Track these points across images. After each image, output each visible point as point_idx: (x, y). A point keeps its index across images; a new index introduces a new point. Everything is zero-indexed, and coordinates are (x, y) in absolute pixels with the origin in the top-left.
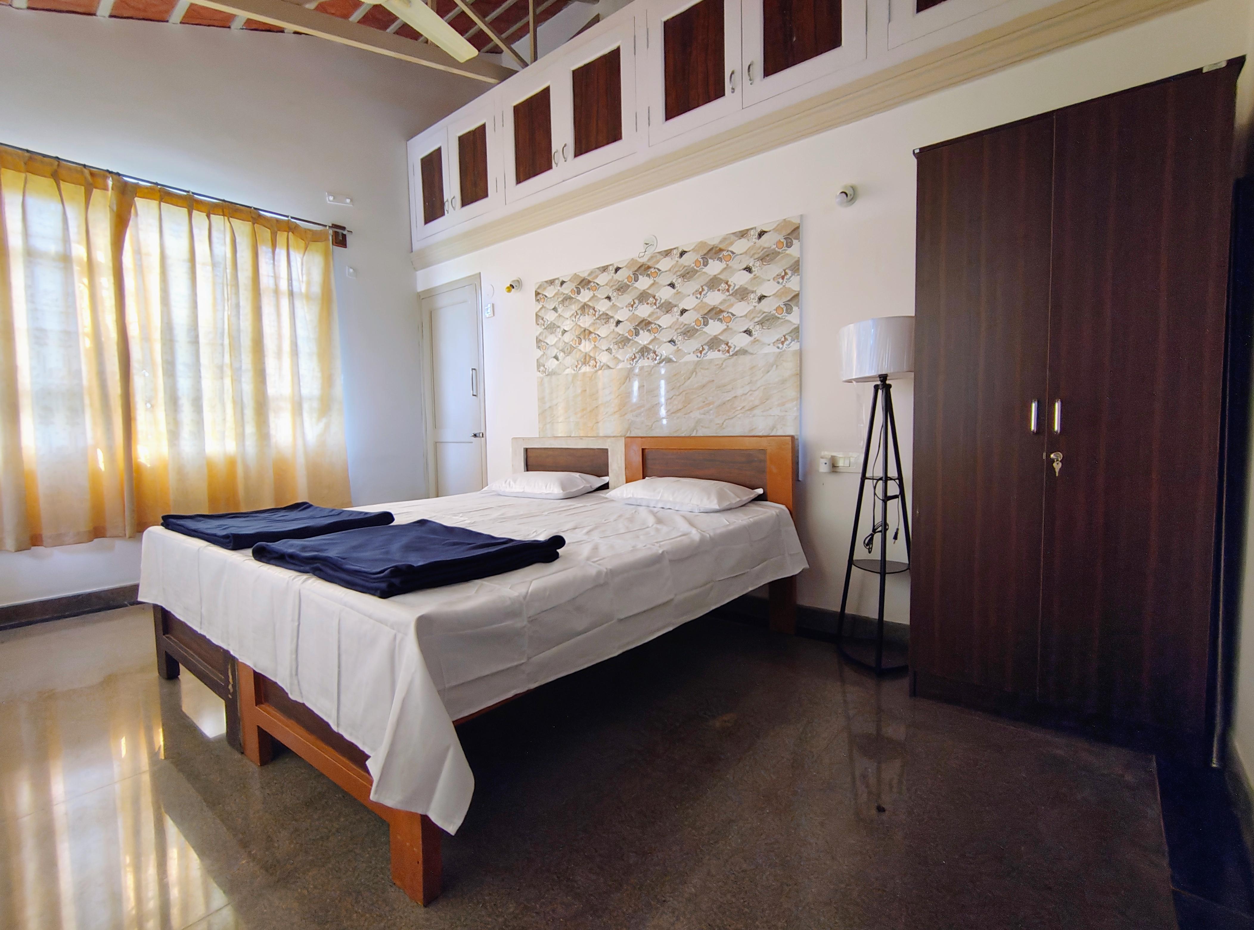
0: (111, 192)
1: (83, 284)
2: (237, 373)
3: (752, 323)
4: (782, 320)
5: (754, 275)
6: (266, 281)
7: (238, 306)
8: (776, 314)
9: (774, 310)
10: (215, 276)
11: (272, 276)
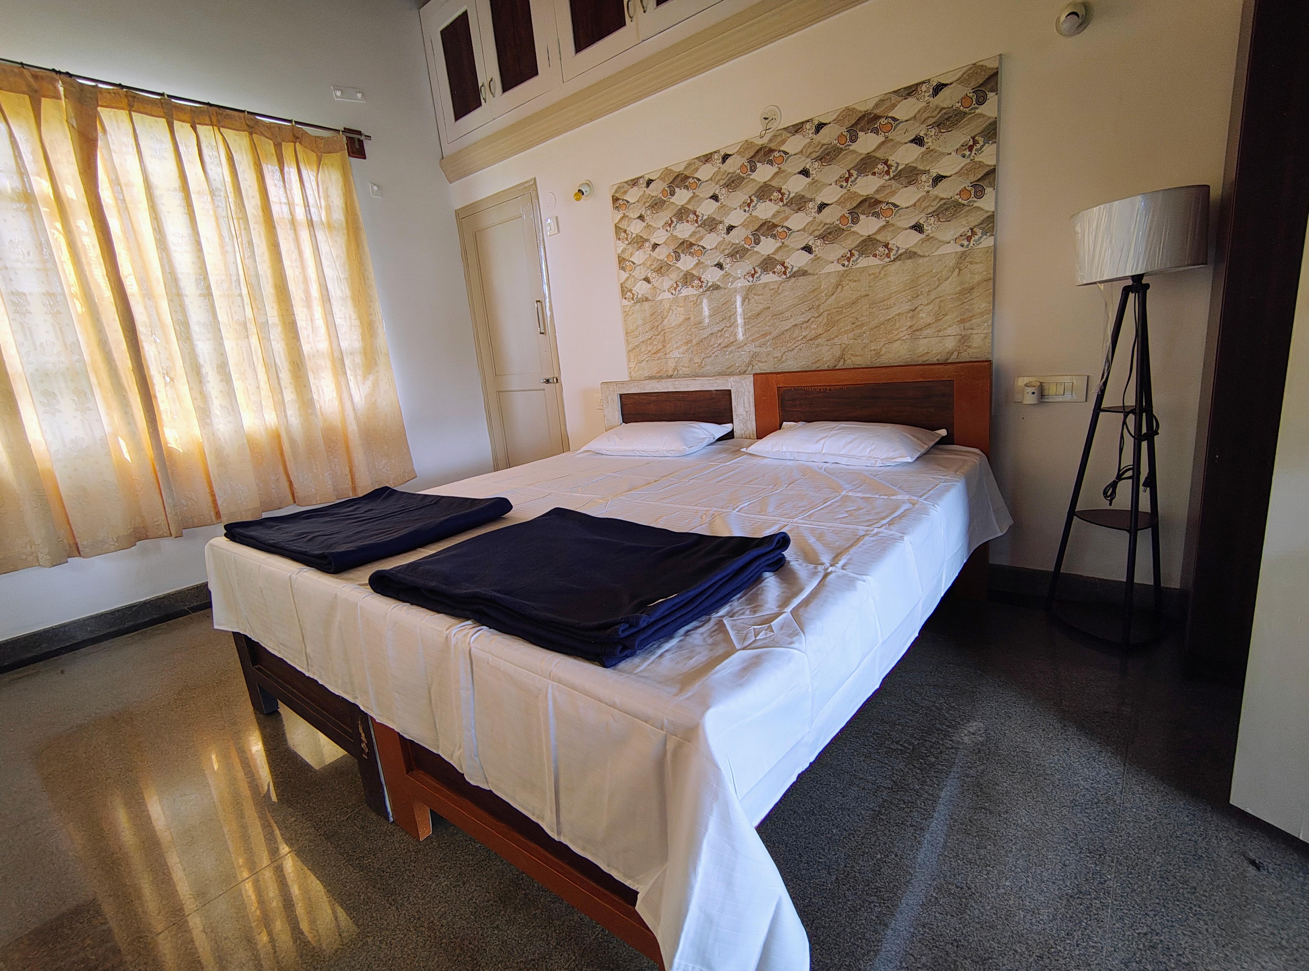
0: (65, 100)
1: (58, 230)
2: (263, 328)
3: (923, 215)
4: (968, 208)
5: (927, 148)
6: (279, 210)
7: (251, 243)
8: (960, 200)
9: (957, 194)
10: (216, 208)
11: (285, 203)
